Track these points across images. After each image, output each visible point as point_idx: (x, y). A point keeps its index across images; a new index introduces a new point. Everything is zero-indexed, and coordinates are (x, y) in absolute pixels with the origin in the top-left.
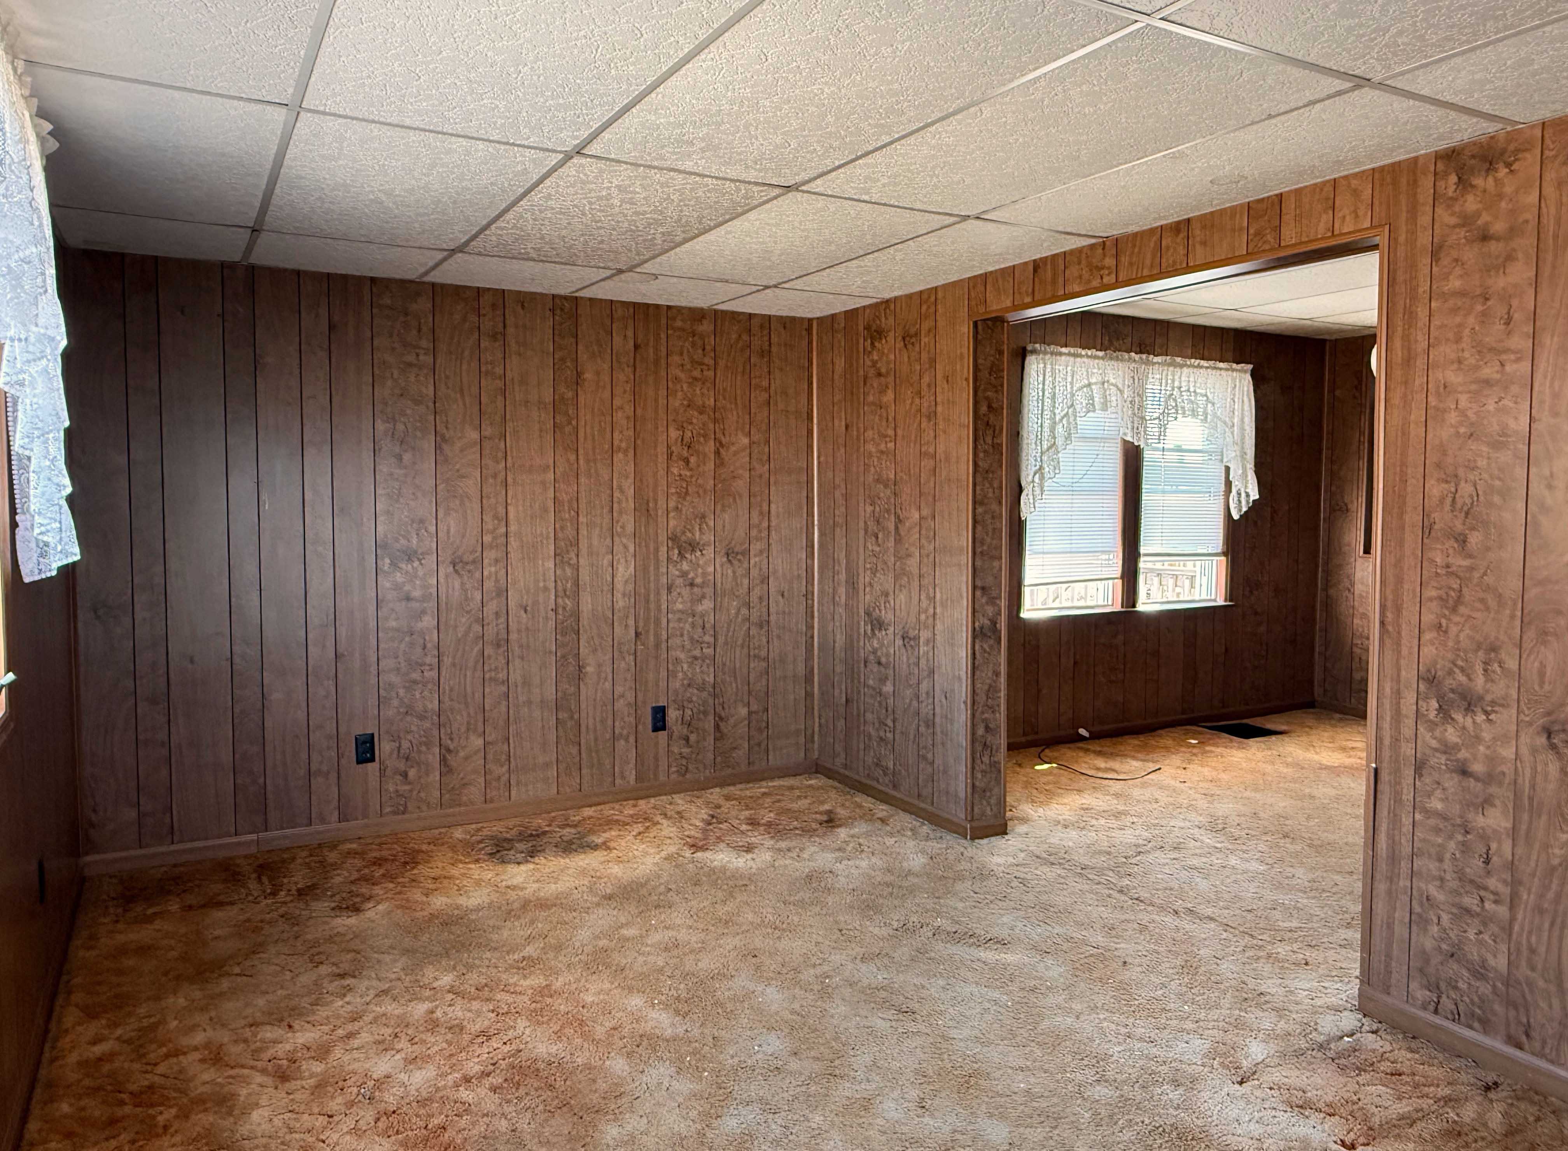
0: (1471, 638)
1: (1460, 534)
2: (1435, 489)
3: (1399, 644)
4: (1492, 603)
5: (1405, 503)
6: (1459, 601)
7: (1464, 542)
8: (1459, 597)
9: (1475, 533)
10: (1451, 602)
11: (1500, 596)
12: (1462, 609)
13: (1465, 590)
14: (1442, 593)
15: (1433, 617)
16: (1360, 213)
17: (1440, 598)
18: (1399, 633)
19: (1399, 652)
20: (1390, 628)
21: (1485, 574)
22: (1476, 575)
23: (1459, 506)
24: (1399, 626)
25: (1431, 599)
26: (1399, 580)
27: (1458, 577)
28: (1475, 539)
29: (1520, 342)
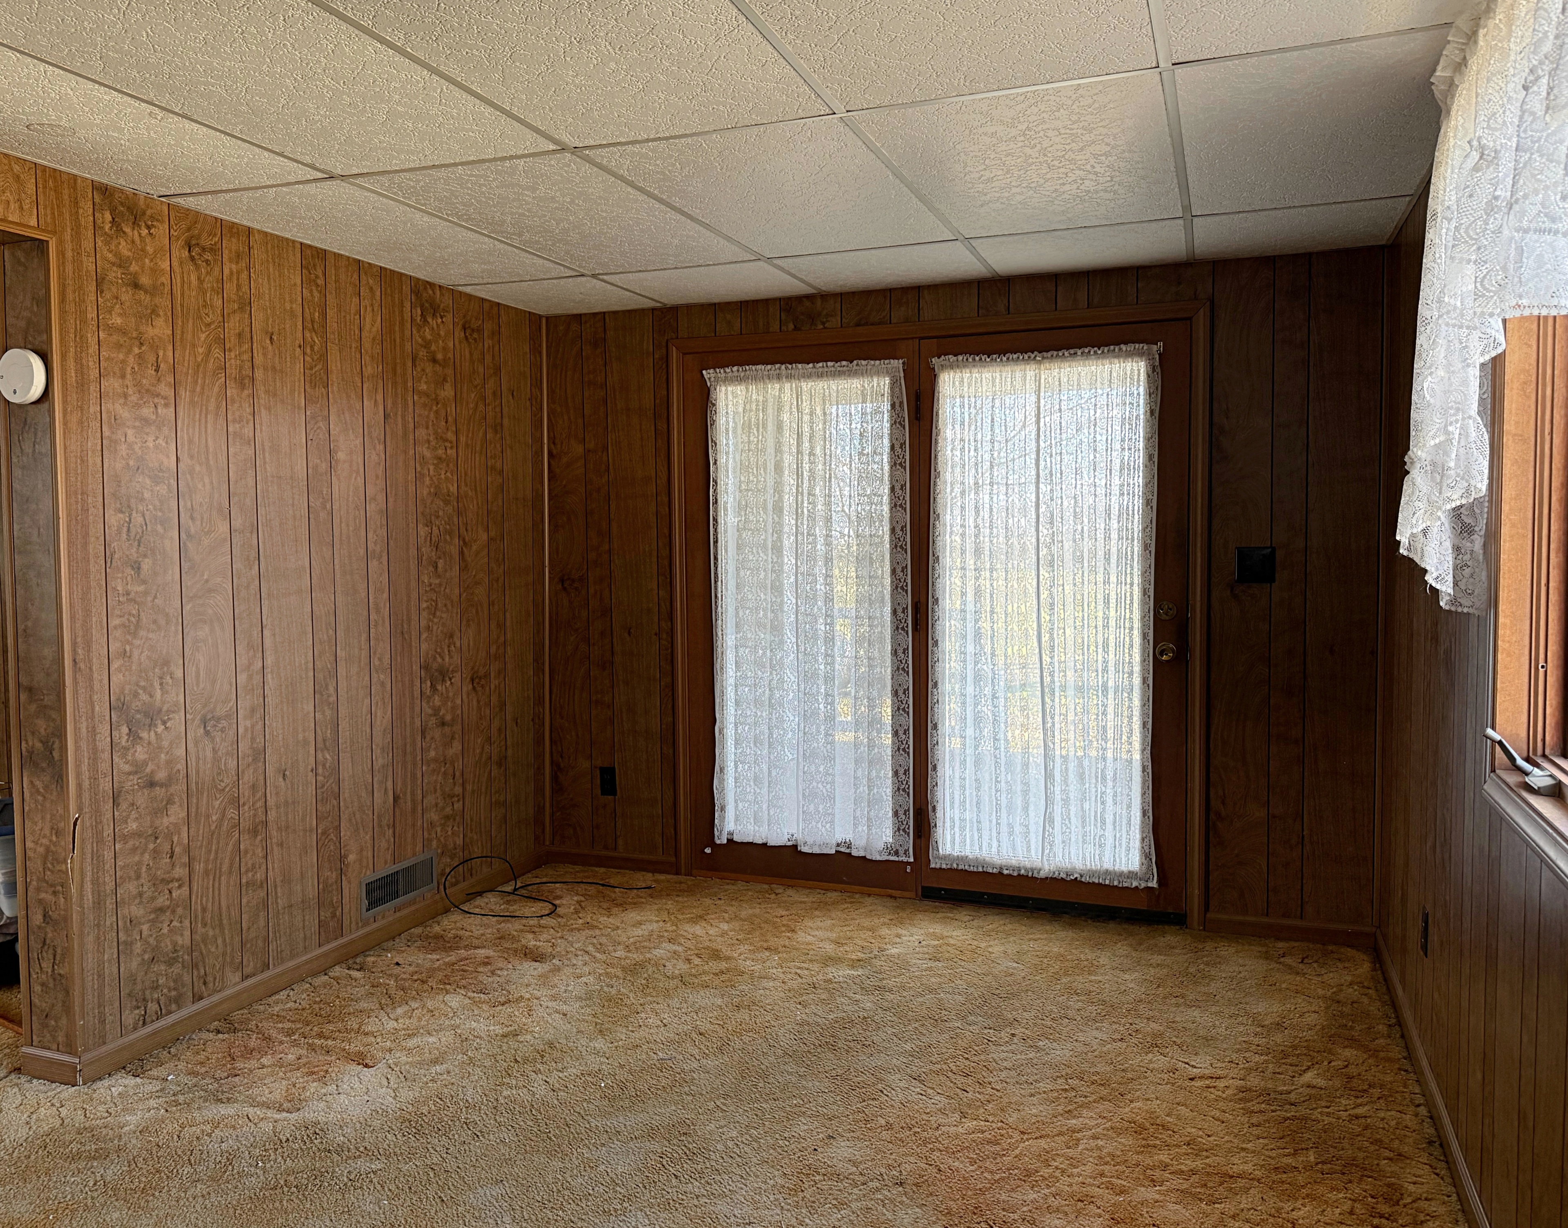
0: (149, 658)
1: (135, 562)
2: (113, 519)
3: (91, 679)
4: (162, 622)
5: (87, 534)
6: (138, 626)
7: (139, 568)
8: (138, 622)
9: (146, 560)
10: (132, 627)
11: (167, 615)
12: (142, 633)
13: (142, 614)
14: (124, 620)
15: (118, 645)
16: (26, 207)
17: (124, 625)
18: (91, 669)
19: (92, 688)
20: (82, 666)
21: (155, 597)
22: (149, 599)
23: (132, 534)
24: (90, 661)
25: (115, 628)
26: (88, 613)
27: (135, 602)
28: (146, 565)
29: (165, 390)
